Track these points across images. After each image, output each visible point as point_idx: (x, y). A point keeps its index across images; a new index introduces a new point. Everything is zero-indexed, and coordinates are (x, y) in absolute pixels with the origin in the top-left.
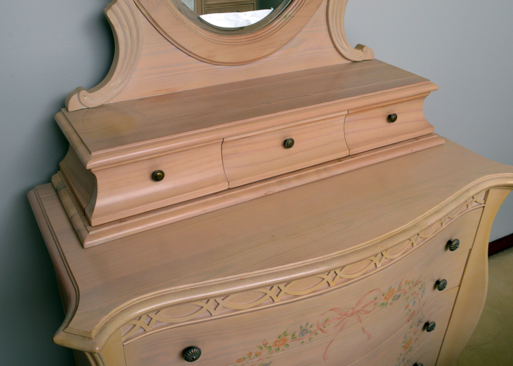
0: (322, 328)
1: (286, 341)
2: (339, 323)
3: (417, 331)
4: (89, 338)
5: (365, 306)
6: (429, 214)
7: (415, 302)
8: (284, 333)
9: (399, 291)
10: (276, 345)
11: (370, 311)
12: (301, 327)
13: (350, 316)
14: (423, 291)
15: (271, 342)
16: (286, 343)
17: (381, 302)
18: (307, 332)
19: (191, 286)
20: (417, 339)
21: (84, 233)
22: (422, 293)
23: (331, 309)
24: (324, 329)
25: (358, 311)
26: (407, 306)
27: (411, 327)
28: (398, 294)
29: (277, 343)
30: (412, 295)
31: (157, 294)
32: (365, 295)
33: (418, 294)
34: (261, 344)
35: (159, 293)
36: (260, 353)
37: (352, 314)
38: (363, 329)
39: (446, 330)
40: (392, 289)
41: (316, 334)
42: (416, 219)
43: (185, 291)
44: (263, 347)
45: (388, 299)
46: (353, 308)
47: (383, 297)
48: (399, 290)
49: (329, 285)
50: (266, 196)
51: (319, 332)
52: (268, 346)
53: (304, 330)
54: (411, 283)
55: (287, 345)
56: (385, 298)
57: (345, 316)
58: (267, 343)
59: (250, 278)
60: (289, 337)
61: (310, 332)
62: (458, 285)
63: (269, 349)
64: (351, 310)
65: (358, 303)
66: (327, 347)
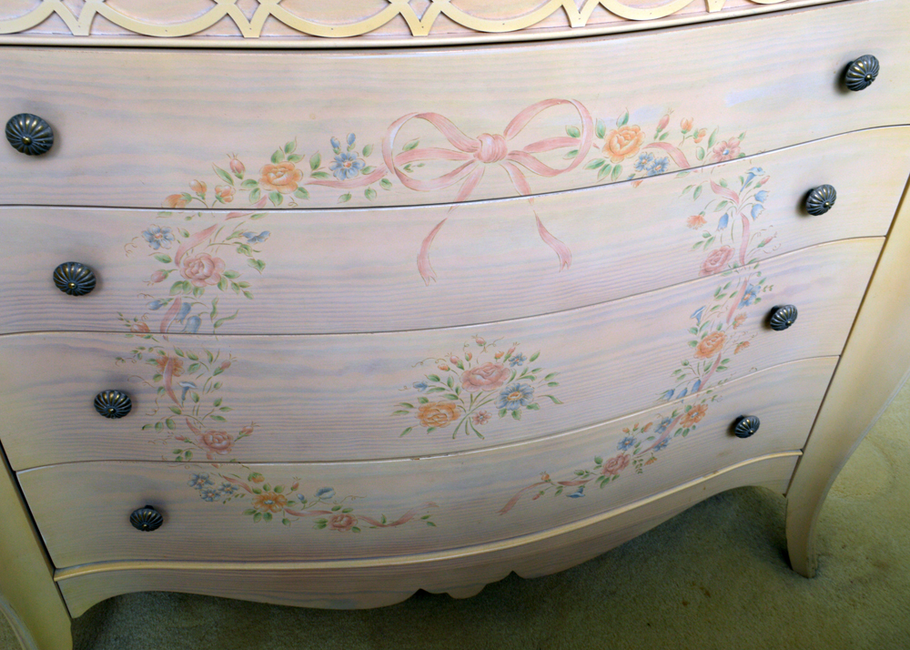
0: (401, 169)
1: (295, 176)
2: (455, 173)
3: (742, 317)
5: (539, 146)
7: (726, 218)
8: (287, 150)
9: (659, 145)
10: (269, 181)
11: (556, 172)
12: (334, 145)
13: (488, 161)
14: (757, 199)
15: (253, 169)
16: (300, 184)
17: (597, 154)
18: (355, 165)
20: (744, 344)
22: (753, 200)
23: (421, 112)
24: (409, 175)
25: (512, 154)
26: (697, 220)
27: (718, 295)
28: (659, 154)
29: (272, 175)
30: (716, 188)
32: (533, 107)
33: (735, 197)
34: (226, 167)
36: (227, 193)
37: (494, 158)
38: (540, 225)
40: (630, 124)
41: (385, 182)
44: (233, 175)
45: (622, 156)
46: (495, 137)
47: (602, 143)
48: (660, 141)
49: (412, 35)
51: (392, 177)
52: (246, 177)
53: (345, 158)
54: (706, 139)
55: (302, 190)
56: (609, 148)
57: (471, 154)
58: (243, 168)
60: (304, 167)
61: (365, 170)
62: (885, 234)
63: (252, 188)
64: (488, 142)
65: (513, 126)
66: (428, 240)
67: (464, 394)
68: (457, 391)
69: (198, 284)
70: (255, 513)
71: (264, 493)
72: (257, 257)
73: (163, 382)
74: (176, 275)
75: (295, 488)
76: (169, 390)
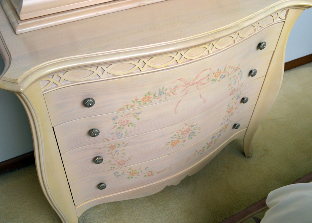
0: (173, 92)
1: (150, 98)
2: (184, 90)
3: (237, 102)
4: (16, 83)
5: (202, 79)
6: (246, 20)
7: (235, 82)
8: (149, 93)
9: (224, 72)
10: (143, 101)
11: (205, 84)
12: (159, 90)
13: (191, 85)
14: (241, 76)
15: (140, 99)
16: (150, 100)
17: (212, 78)
18: (163, 93)
19: (84, 56)
20: (237, 108)
21: (16, 24)
22: (240, 77)
23: (179, 79)
24: (175, 92)
25: (196, 83)
26: (230, 84)
27: (233, 99)
28: (224, 74)
29: (144, 99)
30: (234, 77)
31: (62, 60)
32: (201, 72)
33: (237, 77)
34: (134, 100)
35: (63, 60)
36: (133, 105)
37: (193, 84)
38: (200, 95)
39: (256, 105)
40: (219, 70)
41: (169, 95)
42: (237, 22)
43: (80, 59)
44: (135, 101)
45: (217, 77)
46: (193, 80)
47: (214, 75)
48: (225, 72)
49: (177, 63)
50: (139, 7)
51: (171, 94)
52: (138, 101)
53: (161, 92)
54: (233, 68)
55: (151, 101)
56: (215, 76)
57: (188, 85)
58: (138, 99)
59: (123, 52)
60: (152, 96)
61: (165, 94)
62: (265, 75)
63: (139, 103)
64: (192, 81)
65: (197, 77)
66: (177, 105)
67: (181, 137)
68: (180, 137)
69: (123, 127)
70: (129, 178)
71: (132, 172)
72: (138, 118)
73: (110, 152)
74: (118, 126)
75: (140, 169)
76: (111, 153)
